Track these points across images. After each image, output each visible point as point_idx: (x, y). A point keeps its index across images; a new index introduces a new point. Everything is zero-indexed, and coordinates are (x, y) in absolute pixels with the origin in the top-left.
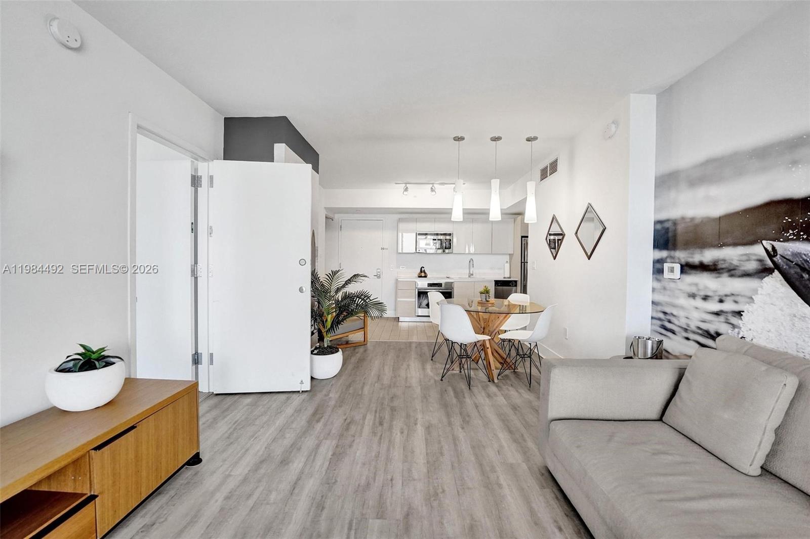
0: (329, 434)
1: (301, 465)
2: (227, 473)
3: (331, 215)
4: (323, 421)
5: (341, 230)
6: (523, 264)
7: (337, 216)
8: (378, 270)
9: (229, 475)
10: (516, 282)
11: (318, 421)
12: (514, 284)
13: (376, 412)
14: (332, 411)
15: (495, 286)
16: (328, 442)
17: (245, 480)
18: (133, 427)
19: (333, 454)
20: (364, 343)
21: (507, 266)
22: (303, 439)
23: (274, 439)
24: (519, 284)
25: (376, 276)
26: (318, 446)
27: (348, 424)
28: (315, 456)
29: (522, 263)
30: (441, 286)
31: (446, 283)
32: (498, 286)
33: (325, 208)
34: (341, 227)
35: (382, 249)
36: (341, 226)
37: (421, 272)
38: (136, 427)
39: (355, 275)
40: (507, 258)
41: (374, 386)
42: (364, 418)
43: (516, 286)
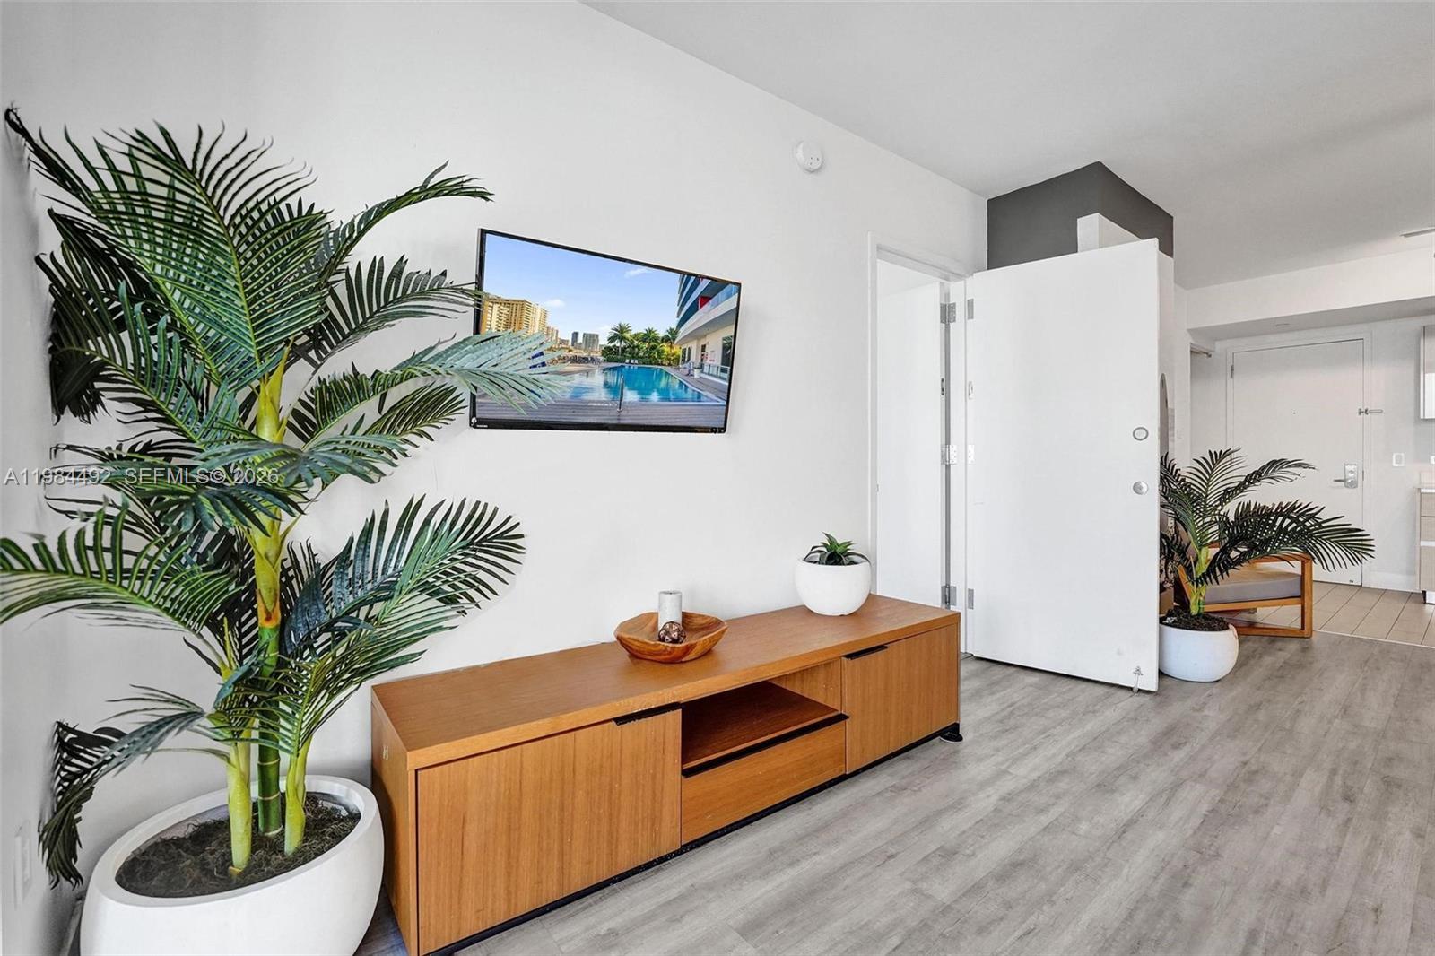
0: (1202, 775)
1: (1138, 804)
2: (1003, 767)
3: (1206, 346)
4: (1187, 748)
5: (1232, 376)
7: (1219, 346)
8: (1348, 468)
9: (1005, 772)
11: (1176, 746)
13: (1334, 772)
14: (1212, 738)
16: (1200, 788)
17: (1032, 786)
18: (882, 647)
19: (1212, 811)
20: (1303, 633)
22: (1142, 765)
23: (1083, 748)
25: (1344, 481)
26: (1177, 786)
27: (1250, 774)
28: (1169, 799)
33: (1189, 330)
34: (1232, 370)
35: (1360, 412)
36: (1232, 367)
38: (886, 648)
39: (1274, 462)
41: (1330, 722)
42: (1298, 774)
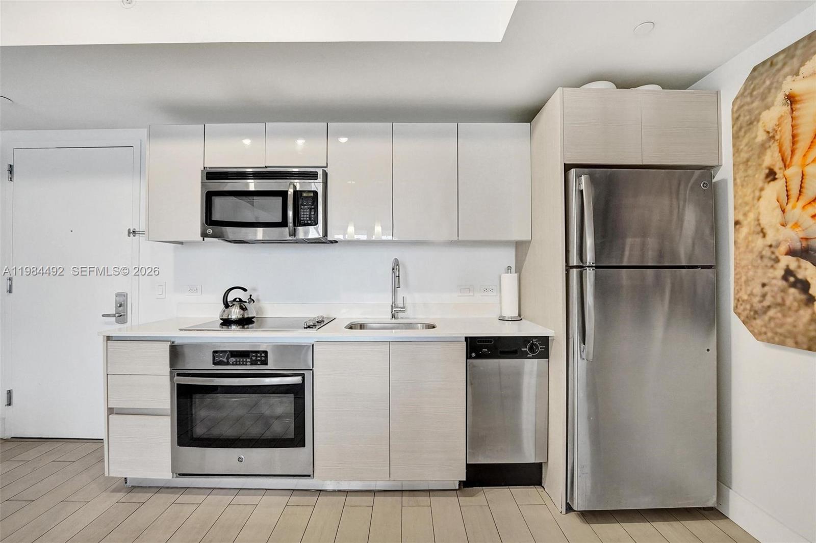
5: (11, 177)
6: (574, 273)
8: (120, 300)
10: (545, 340)
12: (540, 348)
15: (468, 357)
21: (509, 281)
24: (557, 350)
25: (115, 315)
29: (568, 268)
30: (265, 363)
31: (285, 349)
32: (479, 357)
34: (11, 172)
35: (129, 233)
36: (11, 167)
37: (227, 305)
40: (508, 256)
43: (545, 355)
